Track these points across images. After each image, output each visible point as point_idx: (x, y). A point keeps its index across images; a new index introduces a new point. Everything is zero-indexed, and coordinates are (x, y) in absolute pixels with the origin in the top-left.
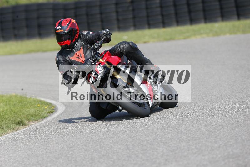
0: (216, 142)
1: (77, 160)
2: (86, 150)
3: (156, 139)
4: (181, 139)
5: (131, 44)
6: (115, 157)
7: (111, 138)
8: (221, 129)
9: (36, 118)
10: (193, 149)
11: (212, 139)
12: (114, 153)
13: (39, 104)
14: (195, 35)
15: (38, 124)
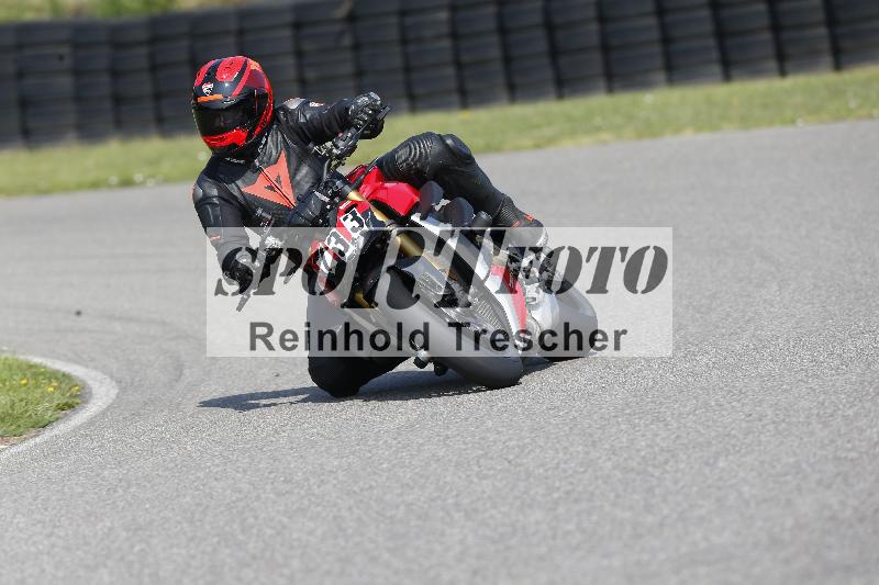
0: (648, 508)
1: (161, 574)
2: (191, 539)
3: (439, 497)
4: (525, 496)
5: (449, 142)
6: (296, 563)
7: (279, 494)
8: (666, 462)
9: (13, 427)
10: (567, 533)
11: (636, 497)
12: (292, 548)
13: (25, 376)
14: (573, 133)
15: (22, 447)
